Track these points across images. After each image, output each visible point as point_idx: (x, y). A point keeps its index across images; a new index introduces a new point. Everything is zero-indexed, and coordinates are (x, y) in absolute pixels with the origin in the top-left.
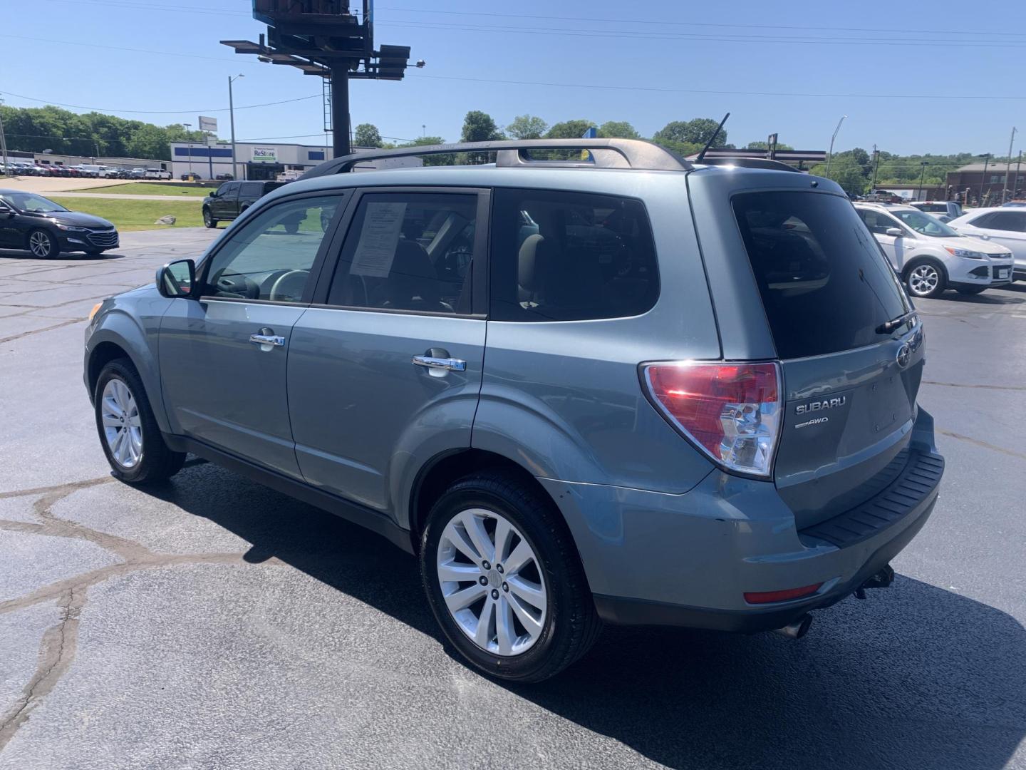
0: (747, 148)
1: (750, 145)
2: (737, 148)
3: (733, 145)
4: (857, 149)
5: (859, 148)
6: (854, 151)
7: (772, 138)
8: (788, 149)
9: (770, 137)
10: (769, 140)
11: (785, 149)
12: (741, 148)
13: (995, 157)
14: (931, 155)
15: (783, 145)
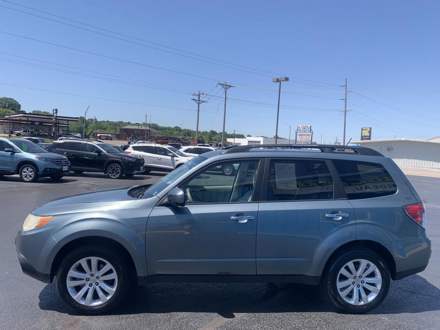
0: (32, 113)
1: (33, 111)
2: (26, 113)
3: (24, 111)
4: (81, 117)
5: (82, 116)
6: (80, 117)
7: (55, 110)
8: (51, 115)
9: (54, 110)
10: (53, 112)
11: (50, 115)
12: (28, 113)
13: (131, 123)
14: (109, 121)
15: (49, 113)
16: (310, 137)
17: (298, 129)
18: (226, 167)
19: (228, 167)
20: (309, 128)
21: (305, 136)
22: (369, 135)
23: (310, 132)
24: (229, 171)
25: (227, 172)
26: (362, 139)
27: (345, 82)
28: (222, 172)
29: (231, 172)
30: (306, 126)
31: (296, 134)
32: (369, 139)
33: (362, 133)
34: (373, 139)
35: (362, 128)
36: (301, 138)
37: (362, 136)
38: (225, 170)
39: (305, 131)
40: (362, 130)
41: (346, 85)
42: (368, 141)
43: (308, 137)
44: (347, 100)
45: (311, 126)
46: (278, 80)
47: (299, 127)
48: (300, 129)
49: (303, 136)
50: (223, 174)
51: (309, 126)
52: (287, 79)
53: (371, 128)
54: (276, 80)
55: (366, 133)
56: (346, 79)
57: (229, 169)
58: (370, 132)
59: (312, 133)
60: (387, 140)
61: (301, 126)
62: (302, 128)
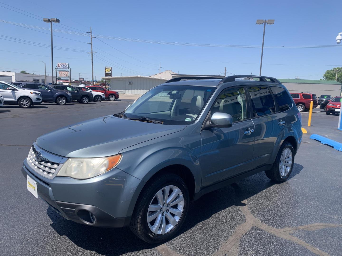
16: (69, 73)
17: (57, 66)
18: (23, 100)
19: (25, 100)
20: (67, 66)
21: (64, 72)
22: (110, 72)
23: (69, 69)
24: (27, 103)
25: (25, 105)
26: (106, 75)
27: (90, 29)
28: (18, 106)
29: (28, 104)
30: (65, 63)
31: (56, 70)
32: (111, 75)
33: (105, 71)
34: (113, 76)
35: (105, 67)
36: (60, 74)
37: (106, 73)
38: (22, 103)
39: (63, 68)
40: (105, 68)
41: (91, 32)
42: (110, 77)
43: (67, 73)
44: (92, 44)
45: (68, 64)
46: (49, 21)
47: (58, 64)
48: (59, 66)
49: (63, 72)
50: (21, 107)
51: (67, 64)
52: (58, 21)
53: (111, 68)
54: (47, 20)
55: (108, 71)
56: (91, 27)
57: (26, 101)
58: (111, 70)
59: (70, 69)
60: (129, 76)
61: (60, 64)
62: (61, 65)
